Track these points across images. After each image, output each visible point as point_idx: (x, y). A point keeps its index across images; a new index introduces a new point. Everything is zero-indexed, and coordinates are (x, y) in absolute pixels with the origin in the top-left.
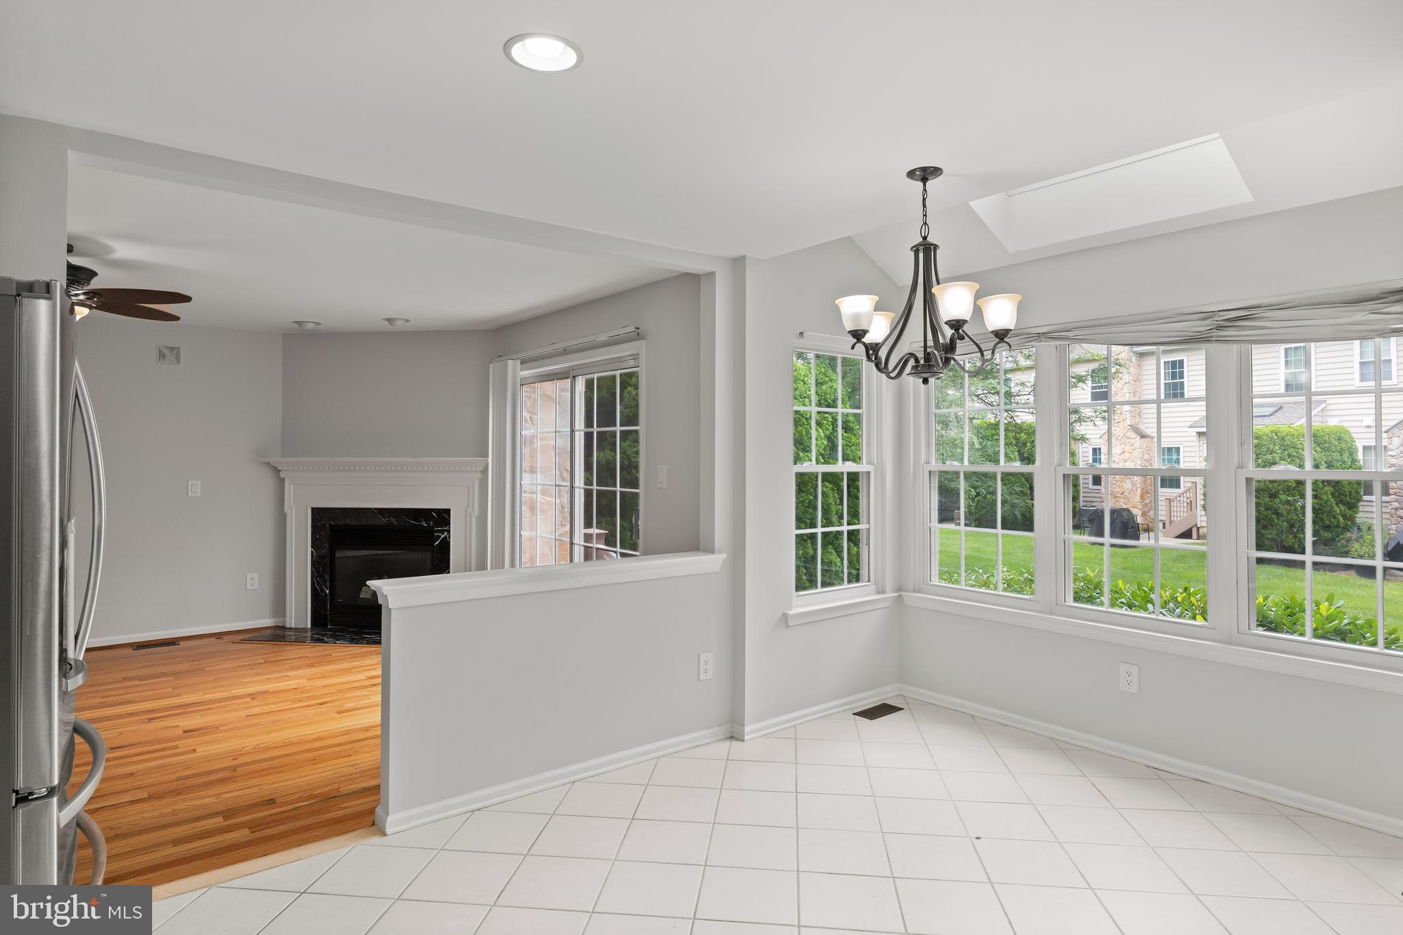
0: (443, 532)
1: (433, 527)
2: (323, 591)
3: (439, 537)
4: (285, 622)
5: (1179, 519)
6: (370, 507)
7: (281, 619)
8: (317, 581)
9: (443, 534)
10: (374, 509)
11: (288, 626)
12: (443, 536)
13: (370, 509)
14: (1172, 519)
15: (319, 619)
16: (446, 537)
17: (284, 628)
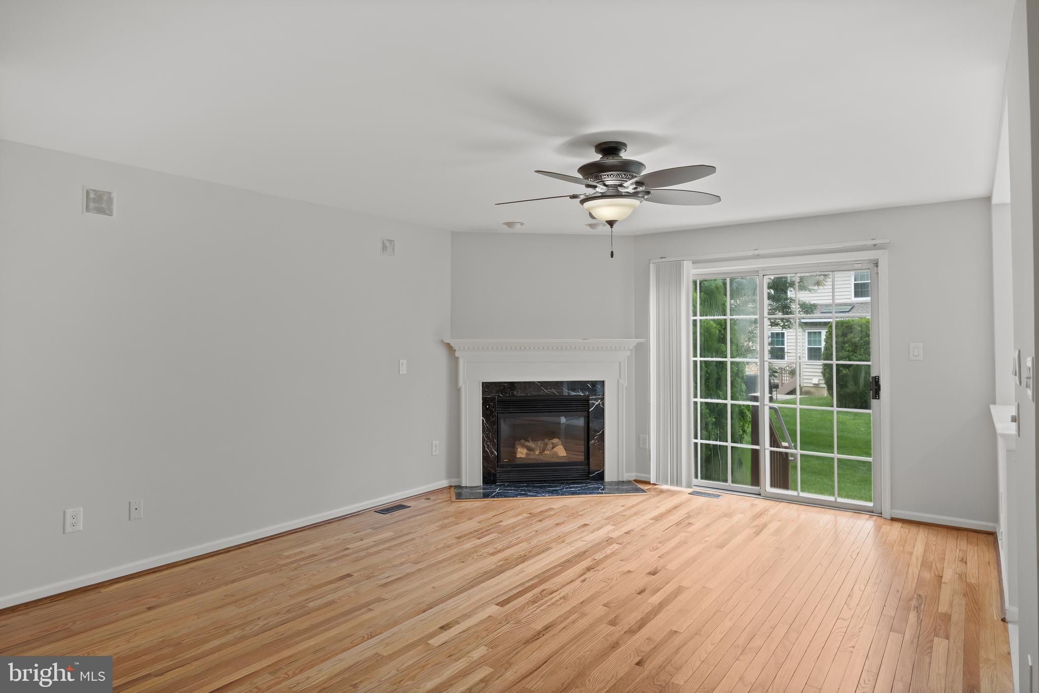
0: (596, 400)
1: (588, 396)
2: (492, 453)
3: (594, 404)
4: (461, 481)
5: (788, 381)
6: (534, 380)
7: (457, 480)
8: (488, 445)
9: (597, 401)
10: (538, 382)
11: (464, 485)
12: (597, 403)
13: (533, 383)
14: (783, 382)
15: (489, 478)
16: (599, 404)
17: (459, 487)
